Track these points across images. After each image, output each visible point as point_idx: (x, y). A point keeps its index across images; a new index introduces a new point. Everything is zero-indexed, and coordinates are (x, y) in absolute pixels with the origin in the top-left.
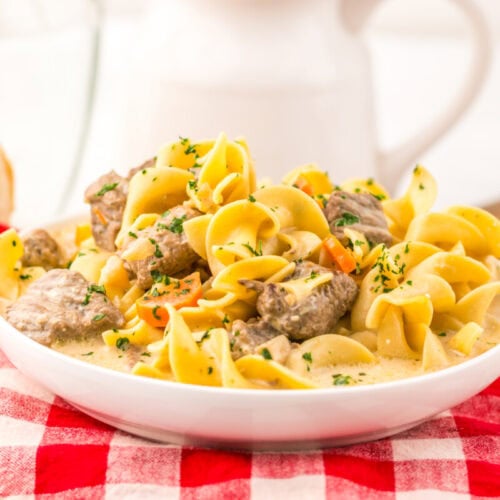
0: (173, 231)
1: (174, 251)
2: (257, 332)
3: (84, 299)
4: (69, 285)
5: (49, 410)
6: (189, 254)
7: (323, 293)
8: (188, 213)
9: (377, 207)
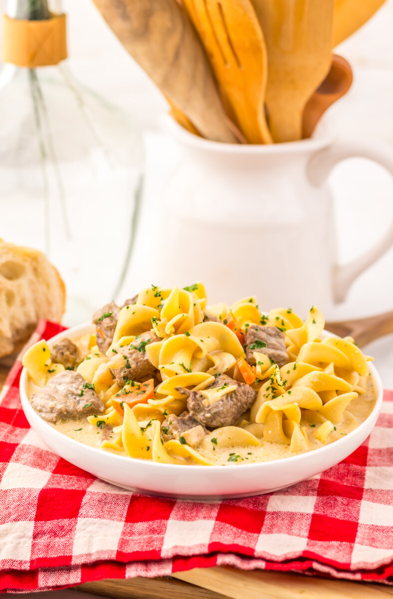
0: (140, 351)
1: (139, 364)
2: (183, 422)
3: (80, 392)
4: (72, 383)
5: (58, 461)
6: (149, 366)
7: (229, 398)
8: (152, 338)
9: (280, 337)
